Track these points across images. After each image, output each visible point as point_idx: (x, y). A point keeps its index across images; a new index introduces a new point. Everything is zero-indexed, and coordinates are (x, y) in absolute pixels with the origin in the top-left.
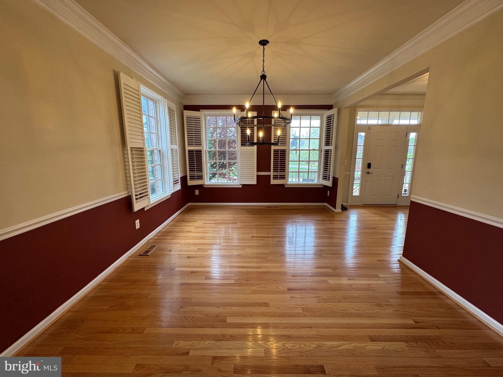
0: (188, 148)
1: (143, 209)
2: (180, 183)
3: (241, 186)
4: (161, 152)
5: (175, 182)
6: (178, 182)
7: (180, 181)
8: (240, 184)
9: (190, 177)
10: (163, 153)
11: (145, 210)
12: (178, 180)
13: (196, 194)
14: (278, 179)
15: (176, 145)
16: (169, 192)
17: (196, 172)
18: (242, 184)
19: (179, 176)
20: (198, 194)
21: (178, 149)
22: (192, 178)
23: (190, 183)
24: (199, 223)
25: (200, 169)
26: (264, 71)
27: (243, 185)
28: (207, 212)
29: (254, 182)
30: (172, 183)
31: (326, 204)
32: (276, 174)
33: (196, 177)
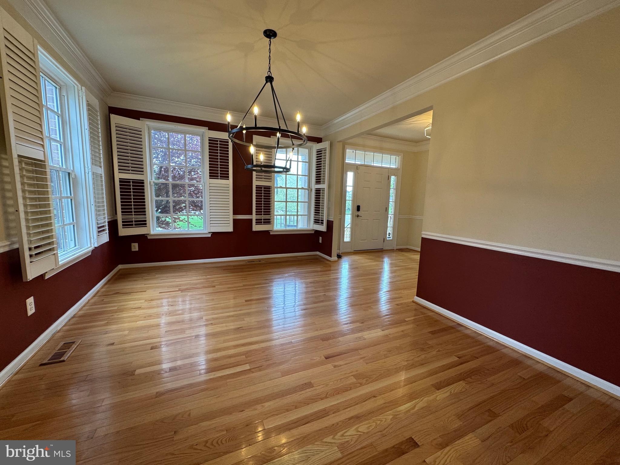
0: (118, 176)
1: (42, 276)
2: (107, 231)
3: (209, 235)
4: (72, 176)
5: (100, 230)
6: (104, 230)
7: (107, 227)
8: (209, 233)
9: (123, 222)
10: (75, 179)
11: (46, 278)
12: (103, 226)
13: (133, 250)
14: (262, 224)
15: (101, 167)
16: (89, 245)
17: (133, 215)
18: (211, 232)
19: (105, 220)
20: (137, 249)
21: (103, 175)
22: (127, 224)
23: (123, 232)
24: (151, 293)
25: (141, 209)
26: (270, 72)
27: (213, 234)
28: (157, 276)
29: (230, 229)
30: (95, 230)
31: (318, 253)
32: (259, 217)
33: (134, 223)
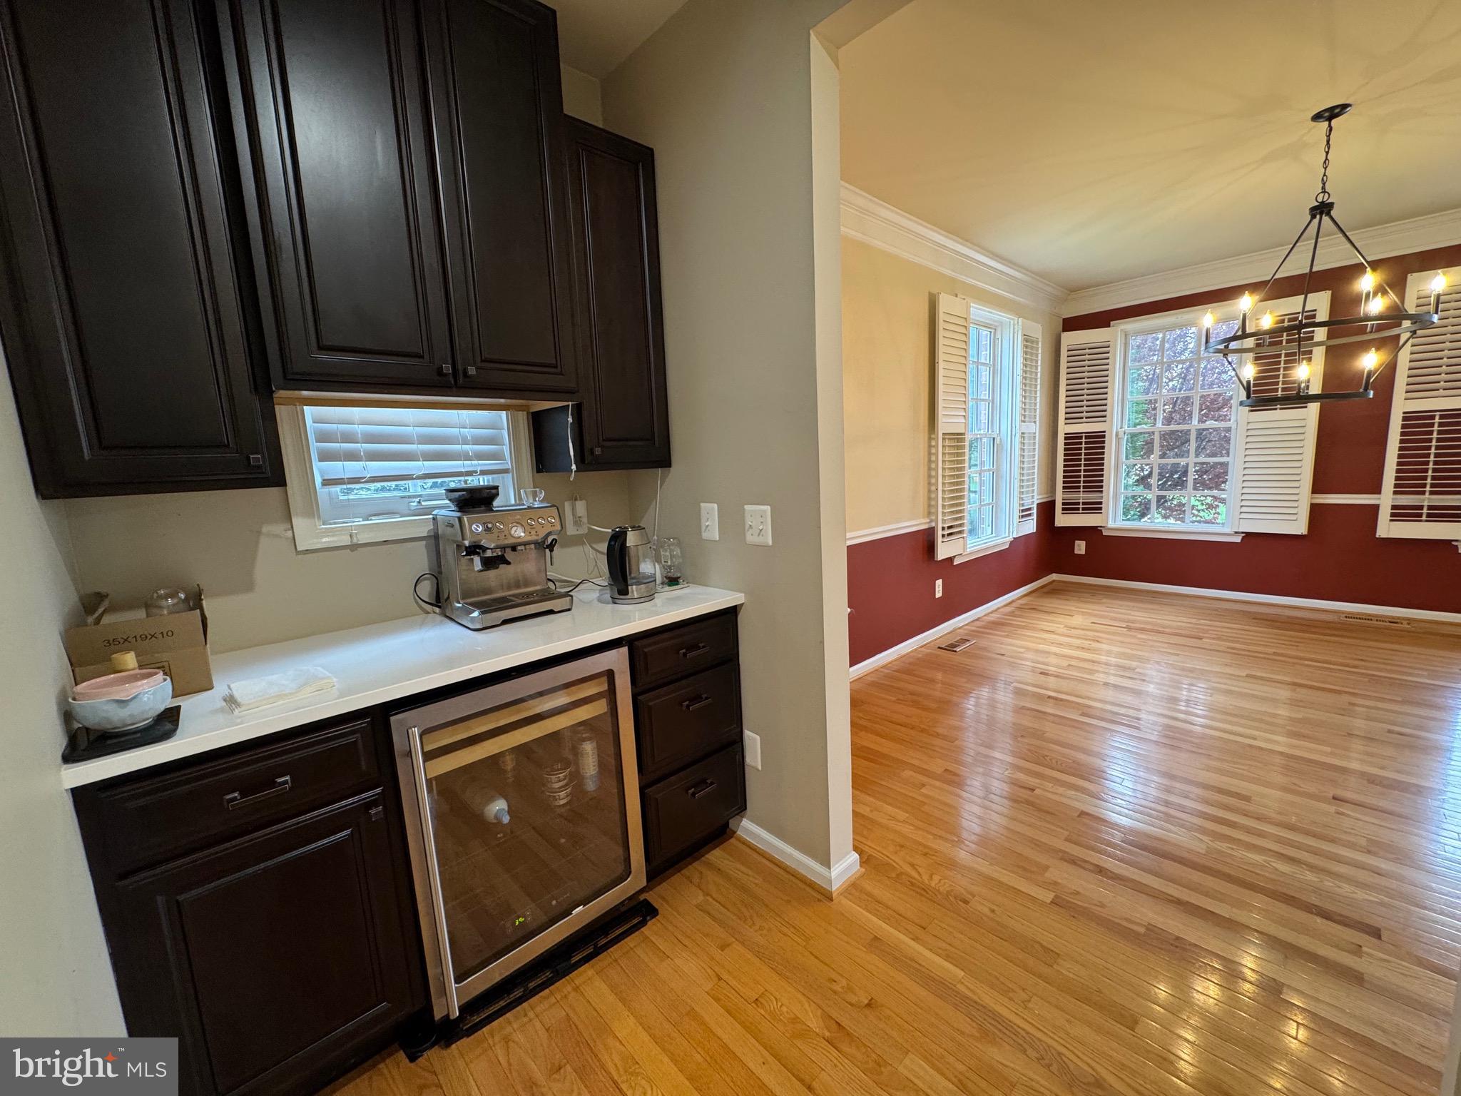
0: (1064, 429)
1: (951, 559)
2: (1035, 517)
3: (1238, 539)
4: (997, 441)
5: (1025, 513)
6: (1030, 515)
7: (1035, 511)
8: (1236, 533)
9: (1063, 504)
10: (1001, 444)
11: (955, 564)
12: (1030, 509)
13: (1077, 552)
14: (1418, 521)
15: (1035, 422)
16: (1007, 535)
17: (1081, 493)
18: (1243, 533)
19: (1035, 498)
20: (1083, 552)
21: (1037, 434)
22: (1070, 507)
23: (1062, 520)
25: (1095, 482)
26: (1324, 192)
27: (1248, 536)
29: (1298, 527)
30: (1016, 514)
32: (1408, 500)
33: (1081, 506)
